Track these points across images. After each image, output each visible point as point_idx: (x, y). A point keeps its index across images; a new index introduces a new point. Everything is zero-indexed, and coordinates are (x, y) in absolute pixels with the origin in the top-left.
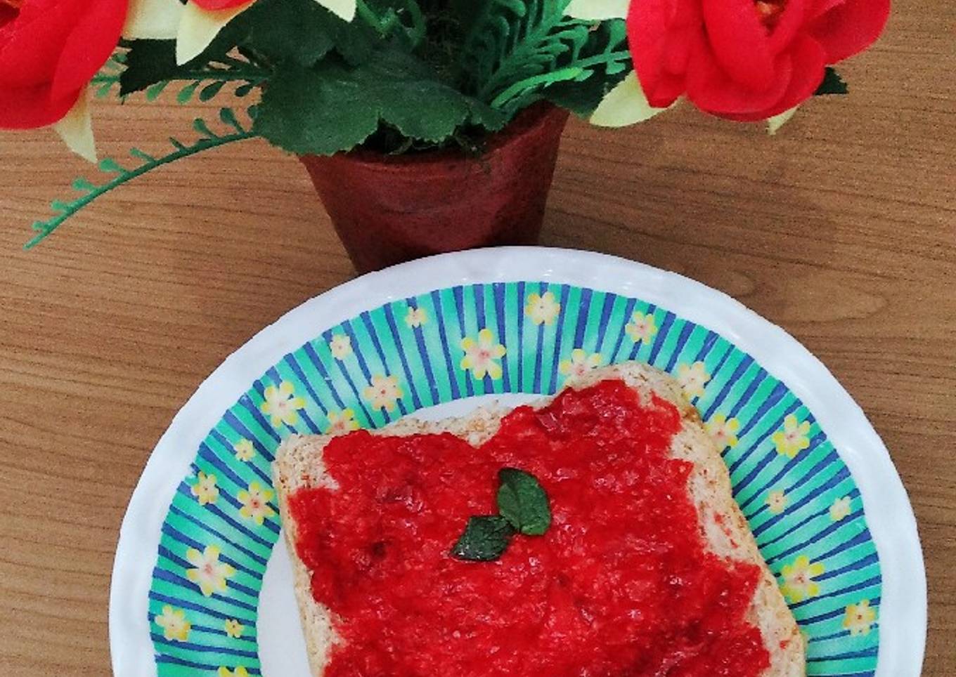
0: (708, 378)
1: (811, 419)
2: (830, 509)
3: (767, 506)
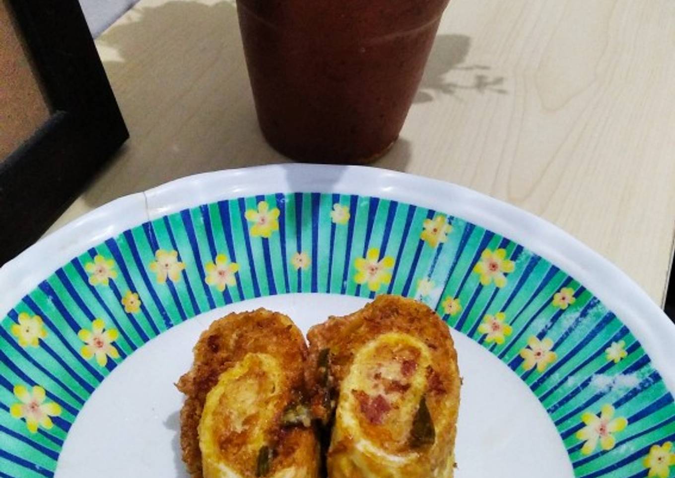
0: (174, 253)
1: (260, 198)
2: (334, 222)
3: (299, 270)
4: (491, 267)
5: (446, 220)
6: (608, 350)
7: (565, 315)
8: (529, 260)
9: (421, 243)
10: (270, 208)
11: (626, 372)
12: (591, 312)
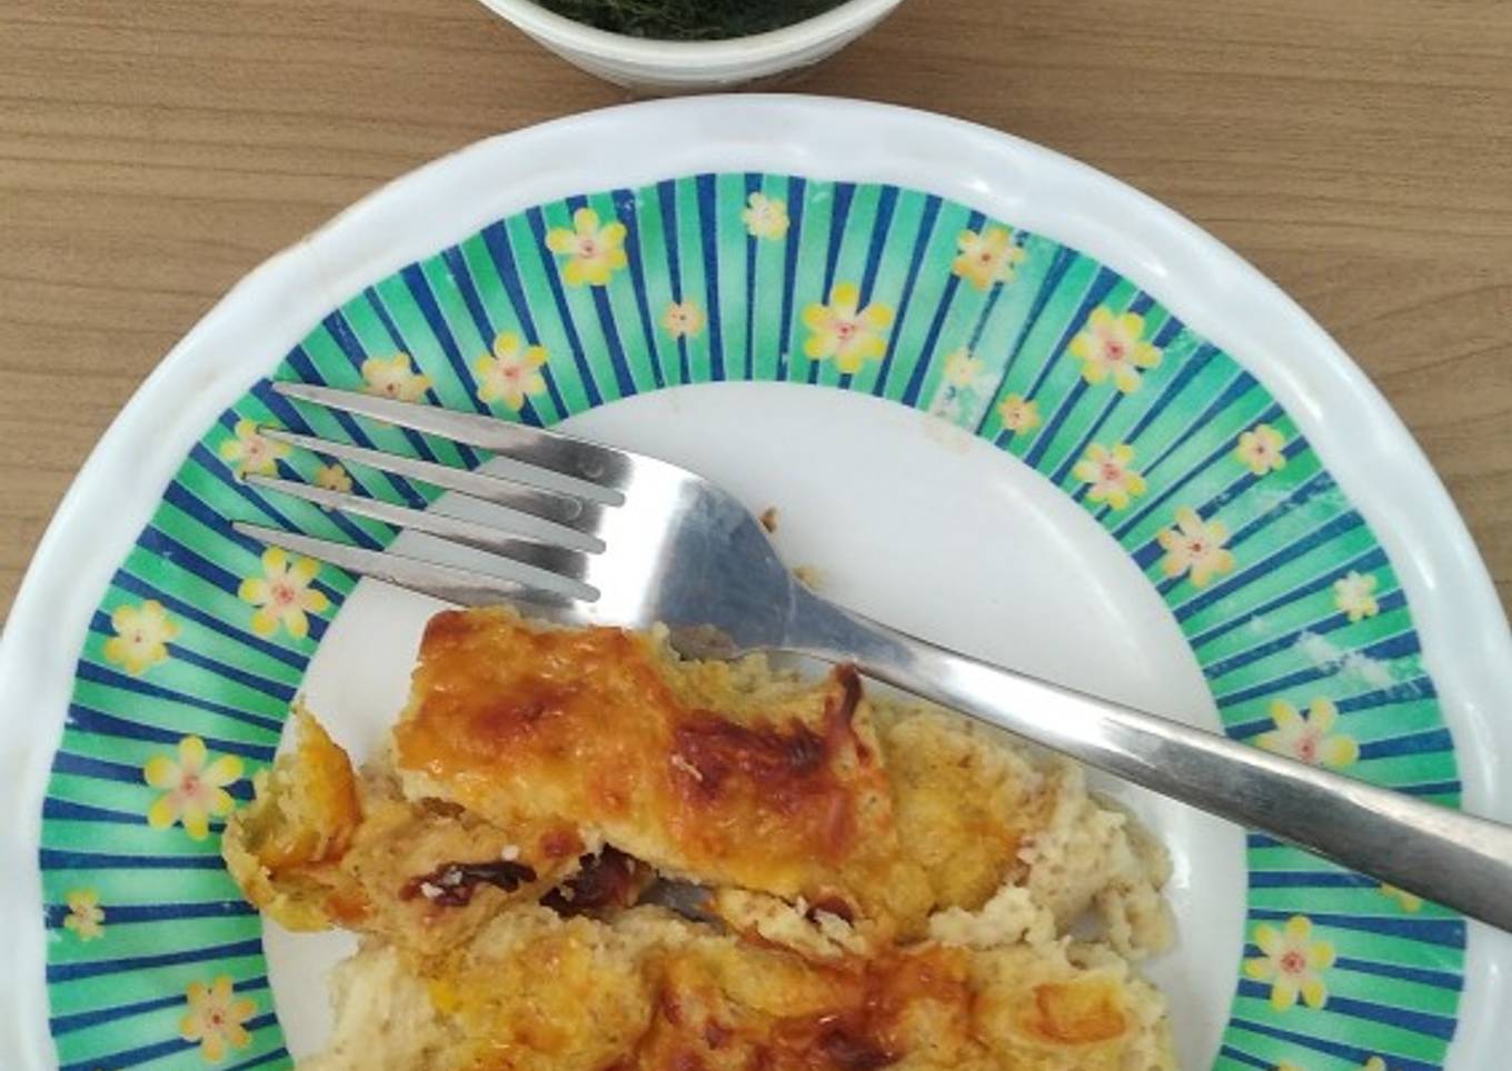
4: (1109, 350)
5: (1012, 239)
6: (1340, 584)
7: (1259, 487)
8: (1195, 350)
9: (954, 281)
10: (603, 222)
11: (1368, 653)
12: (1316, 499)
